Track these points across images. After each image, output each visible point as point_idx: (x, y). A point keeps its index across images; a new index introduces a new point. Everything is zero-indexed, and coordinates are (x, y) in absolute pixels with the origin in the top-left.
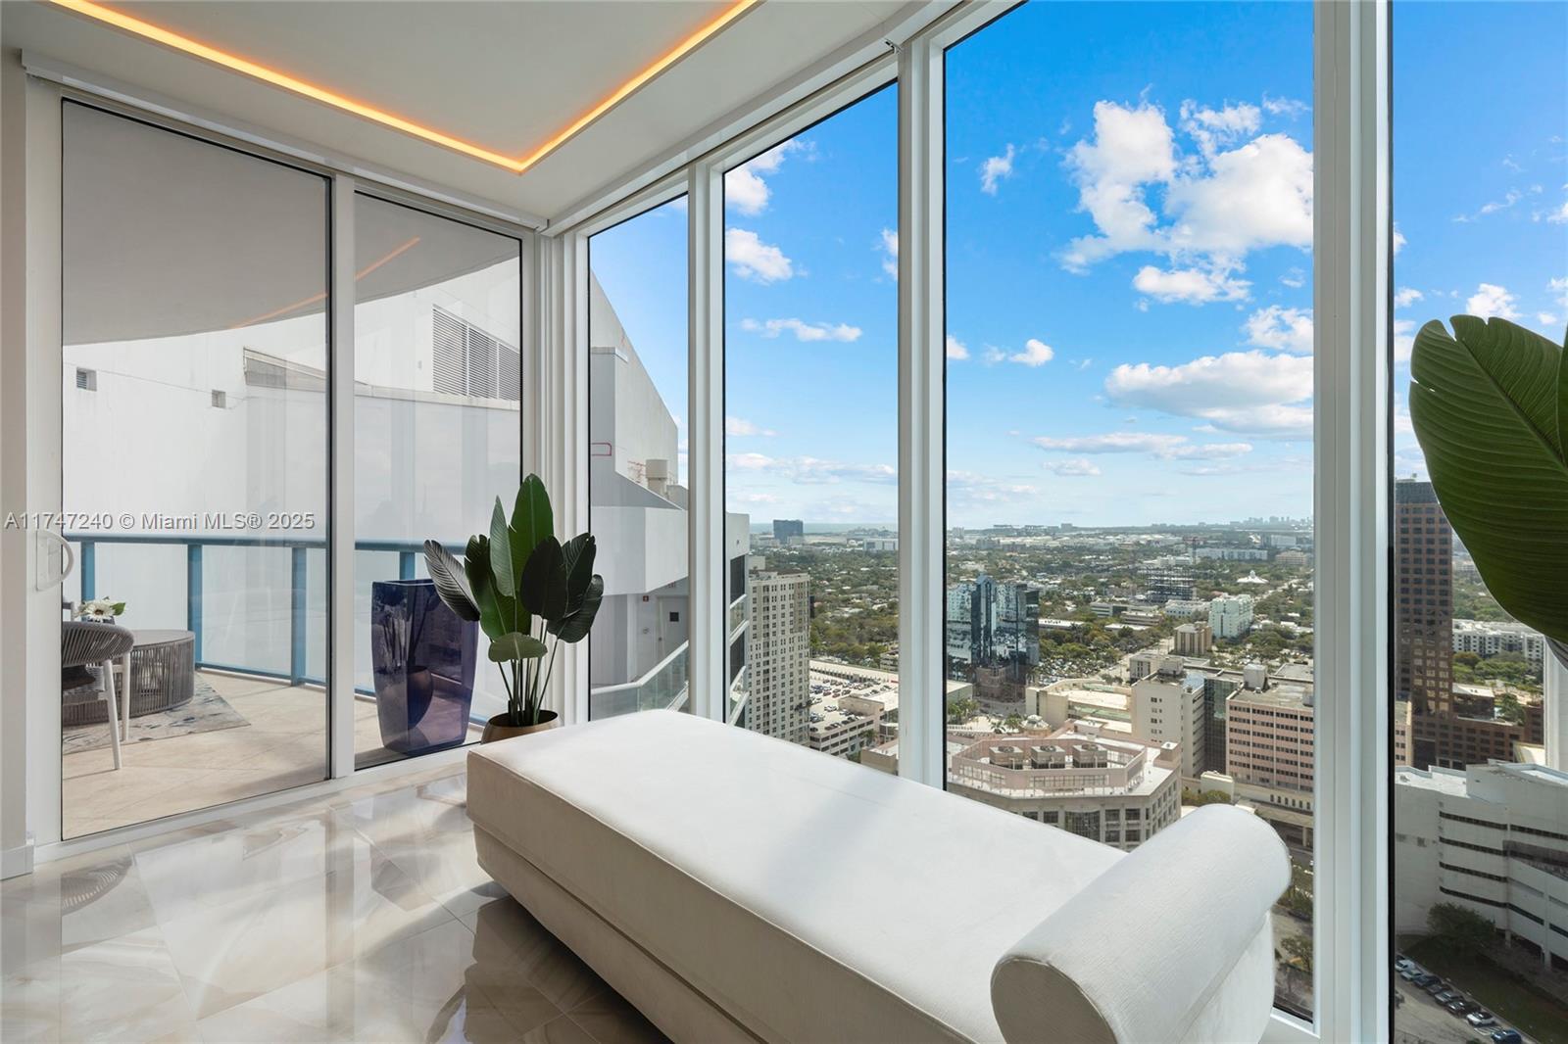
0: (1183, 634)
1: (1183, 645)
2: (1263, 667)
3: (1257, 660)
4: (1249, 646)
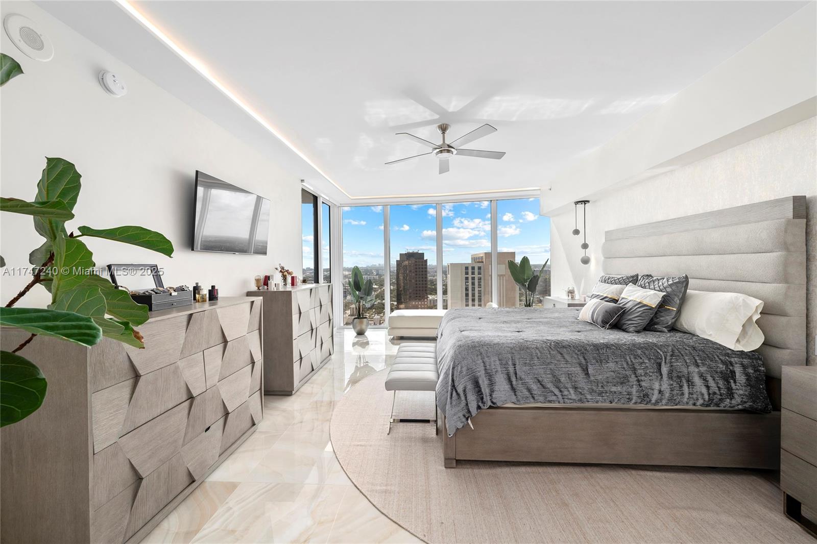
0: (353, 308)
1: (353, 312)
2: (379, 317)
3: (376, 315)
4: (374, 310)
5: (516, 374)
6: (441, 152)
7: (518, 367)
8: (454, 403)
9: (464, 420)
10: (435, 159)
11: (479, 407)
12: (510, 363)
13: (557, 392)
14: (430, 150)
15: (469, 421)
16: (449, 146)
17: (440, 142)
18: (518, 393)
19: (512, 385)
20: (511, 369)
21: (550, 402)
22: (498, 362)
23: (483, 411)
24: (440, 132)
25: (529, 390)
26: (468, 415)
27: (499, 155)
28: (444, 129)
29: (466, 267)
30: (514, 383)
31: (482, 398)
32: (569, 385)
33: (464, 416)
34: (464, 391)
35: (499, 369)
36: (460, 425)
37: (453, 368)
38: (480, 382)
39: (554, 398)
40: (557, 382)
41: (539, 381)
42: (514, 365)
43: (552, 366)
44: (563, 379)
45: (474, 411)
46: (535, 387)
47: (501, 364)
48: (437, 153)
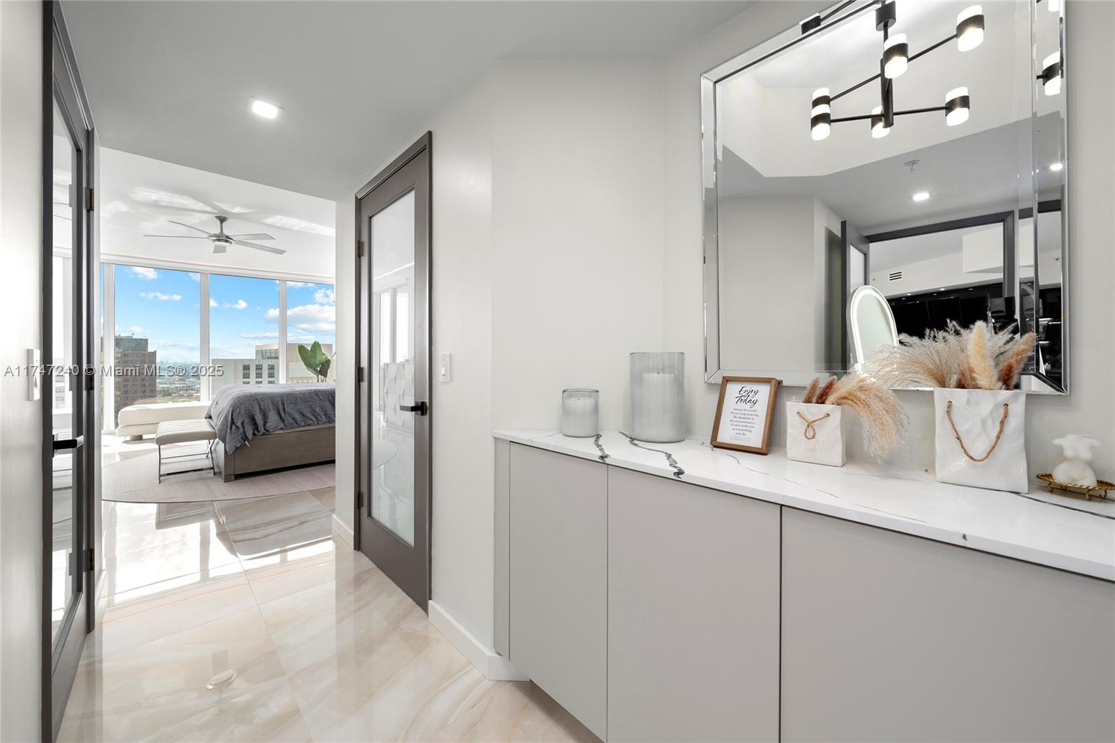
5: (284, 410)
6: (219, 240)
7: (285, 405)
8: (233, 432)
9: (242, 441)
10: (211, 245)
11: (254, 434)
12: (280, 403)
13: (314, 419)
14: (206, 236)
15: (246, 442)
16: (227, 237)
17: (218, 231)
18: (286, 422)
19: (281, 417)
20: (281, 408)
21: (309, 425)
22: (270, 404)
23: (258, 437)
24: (218, 222)
25: (294, 419)
26: (245, 438)
27: (281, 252)
28: (222, 220)
29: (244, 366)
30: (283, 415)
31: (257, 428)
32: (321, 414)
33: (242, 438)
34: (243, 424)
35: (271, 408)
36: (239, 445)
37: (233, 412)
38: (256, 418)
39: (311, 422)
40: (314, 413)
41: (301, 413)
42: (283, 404)
43: (310, 403)
44: (318, 410)
45: (250, 436)
46: (298, 417)
47: (273, 404)
48: (214, 241)
